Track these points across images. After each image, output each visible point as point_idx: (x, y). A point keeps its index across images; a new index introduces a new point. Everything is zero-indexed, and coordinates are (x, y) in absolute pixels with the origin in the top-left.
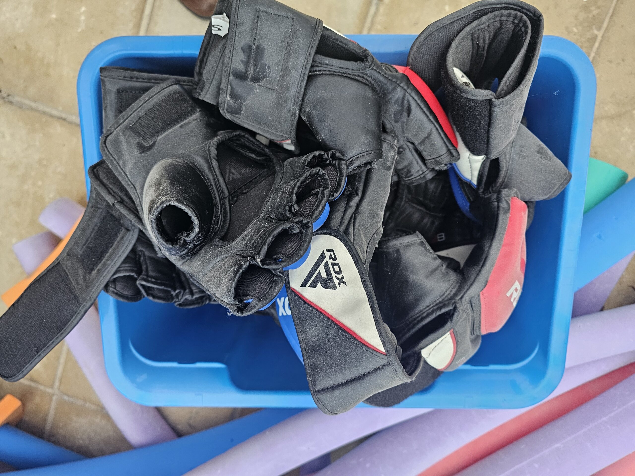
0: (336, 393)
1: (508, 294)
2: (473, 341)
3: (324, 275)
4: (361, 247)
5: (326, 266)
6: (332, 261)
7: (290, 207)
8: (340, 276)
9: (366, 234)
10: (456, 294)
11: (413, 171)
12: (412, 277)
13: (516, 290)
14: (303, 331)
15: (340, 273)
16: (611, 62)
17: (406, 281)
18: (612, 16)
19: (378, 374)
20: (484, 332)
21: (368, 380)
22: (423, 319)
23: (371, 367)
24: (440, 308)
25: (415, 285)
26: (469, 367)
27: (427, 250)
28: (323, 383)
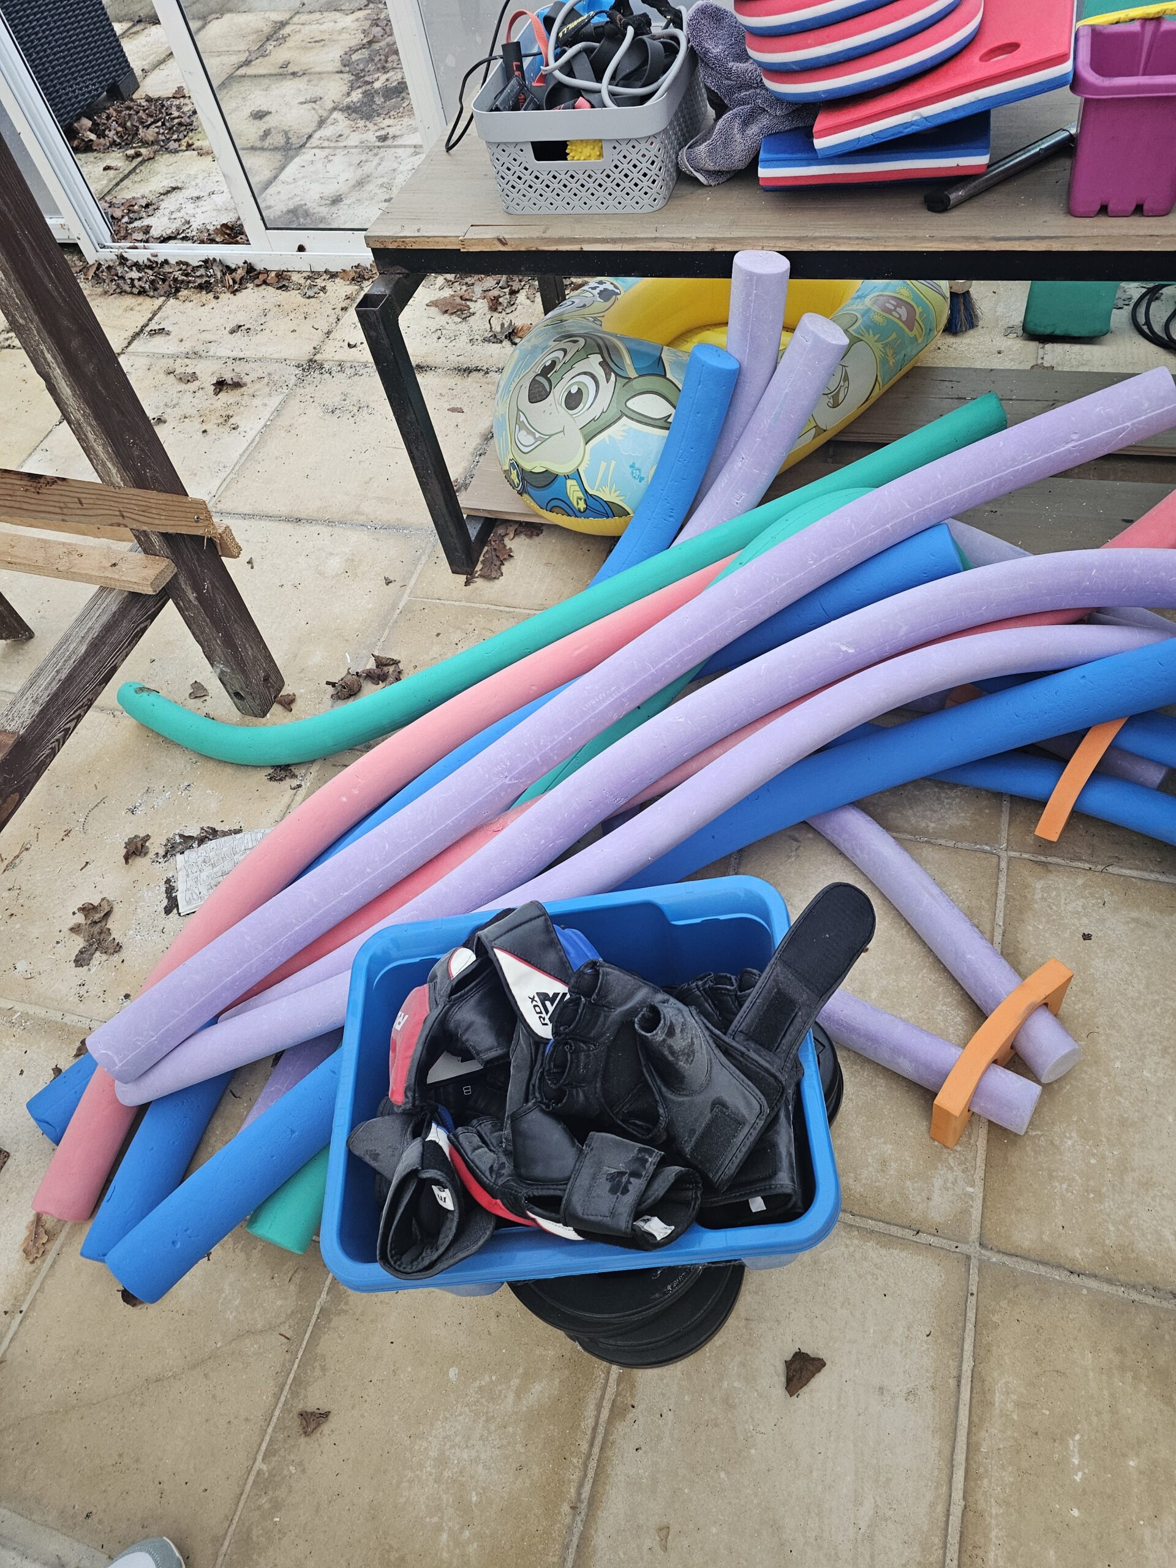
0: (528, 917)
1: (407, 1016)
2: (435, 977)
3: (548, 1003)
4: (523, 1033)
5: (547, 1012)
6: (543, 1016)
7: (571, 1049)
8: (534, 1003)
9: (522, 1047)
10: (449, 1009)
11: (490, 1126)
12: (485, 1021)
13: (399, 1023)
14: (561, 959)
15: (535, 1006)
16: (247, 1420)
17: (490, 1017)
18: (242, 1494)
19: (498, 935)
20: (426, 986)
21: (506, 929)
22: (476, 986)
23: (503, 938)
24: (461, 996)
25: (483, 1013)
26: (438, 957)
27: (474, 1047)
28: (541, 920)
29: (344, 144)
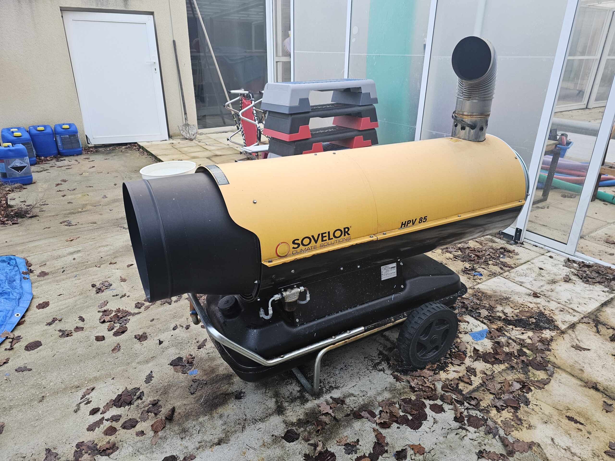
29: (559, 305)
